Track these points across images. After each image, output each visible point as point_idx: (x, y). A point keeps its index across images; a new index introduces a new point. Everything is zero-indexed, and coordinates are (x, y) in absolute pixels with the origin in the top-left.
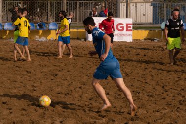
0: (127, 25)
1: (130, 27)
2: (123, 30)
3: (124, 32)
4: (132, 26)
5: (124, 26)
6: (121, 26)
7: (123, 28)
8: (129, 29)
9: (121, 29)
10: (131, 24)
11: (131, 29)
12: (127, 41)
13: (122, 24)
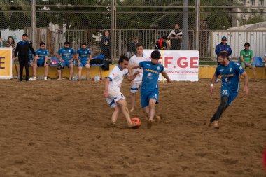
0: (192, 59)
1: (196, 63)
2: (186, 66)
3: (188, 69)
4: (198, 61)
5: (188, 61)
6: (184, 61)
7: (186, 63)
8: (194, 65)
9: (184, 65)
10: (196, 59)
11: (198, 64)
12: (192, 81)
13: (185, 59)
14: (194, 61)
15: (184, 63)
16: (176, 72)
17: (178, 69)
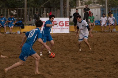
0: (66, 22)
1: (68, 24)
2: (63, 25)
3: (64, 27)
4: (69, 23)
5: (64, 23)
6: (62, 23)
7: (63, 24)
8: (67, 25)
9: (62, 25)
10: (68, 22)
11: (69, 25)
12: (66, 33)
13: (63, 22)
14: (67, 23)
15: (62, 24)
16: (58, 29)
17: (59, 27)
